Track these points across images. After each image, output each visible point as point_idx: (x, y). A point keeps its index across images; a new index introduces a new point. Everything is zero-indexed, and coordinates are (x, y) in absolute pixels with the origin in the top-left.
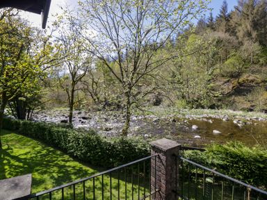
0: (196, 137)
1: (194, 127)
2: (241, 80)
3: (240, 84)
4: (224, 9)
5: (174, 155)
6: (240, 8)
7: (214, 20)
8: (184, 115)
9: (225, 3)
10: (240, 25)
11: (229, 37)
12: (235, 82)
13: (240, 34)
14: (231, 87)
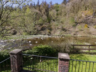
0: (30, 45)
1: (30, 42)
2: (43, 26)
3: (43, 27)
4: (38, 3)
5: (20, 54)
6: (43, 4)
7: (36, 5)
8: (26, 38)
9: (39, 1)
10: (42, 9)
11: (40, 13)
12: (41, 26)
13: (43, 12)
14: (40, 28)
